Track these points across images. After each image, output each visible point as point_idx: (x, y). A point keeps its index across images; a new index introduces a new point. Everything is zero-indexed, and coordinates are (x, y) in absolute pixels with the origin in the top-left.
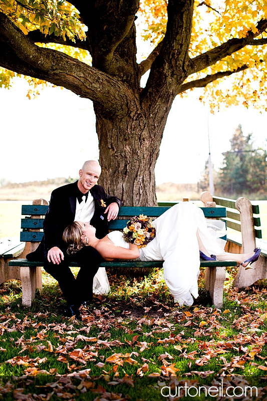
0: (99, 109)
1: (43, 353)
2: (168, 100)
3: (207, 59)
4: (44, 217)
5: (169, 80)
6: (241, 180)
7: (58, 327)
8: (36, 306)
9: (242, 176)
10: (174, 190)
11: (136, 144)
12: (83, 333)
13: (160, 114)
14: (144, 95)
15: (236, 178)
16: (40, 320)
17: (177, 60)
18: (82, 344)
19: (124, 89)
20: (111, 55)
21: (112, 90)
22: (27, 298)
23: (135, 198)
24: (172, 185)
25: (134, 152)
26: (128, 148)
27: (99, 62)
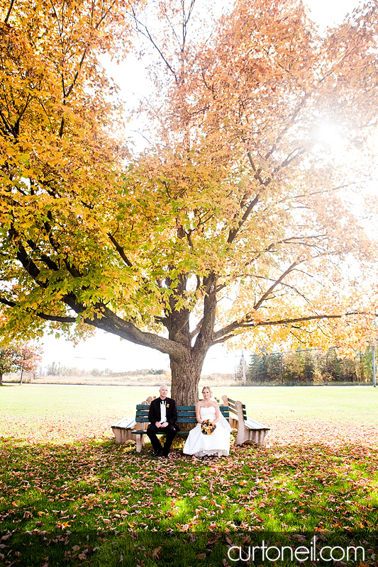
0: (171, 357)
1: (149, 470)
2: (204, 352)
3: (222, 332)
4: (148, 411)
5: (204, 344)
6: (264, 372)
7: (153, 461)
8: (143, 452)
9: (264, 370)
10: (220, 378)
11: (189, 374)
12: (164, 463)
13: (200, 360)
14: (193, 350)
15: (260, 371)
16: (145, 458)
17: (208, 335)
18: (164, 467)
19: (183, 348)
20: (178, 334)
21: (178, 350)
22: (139, 449)
23: (189, 400)
24: (219, 375)
25: (188, 378)
26: (185, 376)
27: (172, 337)
